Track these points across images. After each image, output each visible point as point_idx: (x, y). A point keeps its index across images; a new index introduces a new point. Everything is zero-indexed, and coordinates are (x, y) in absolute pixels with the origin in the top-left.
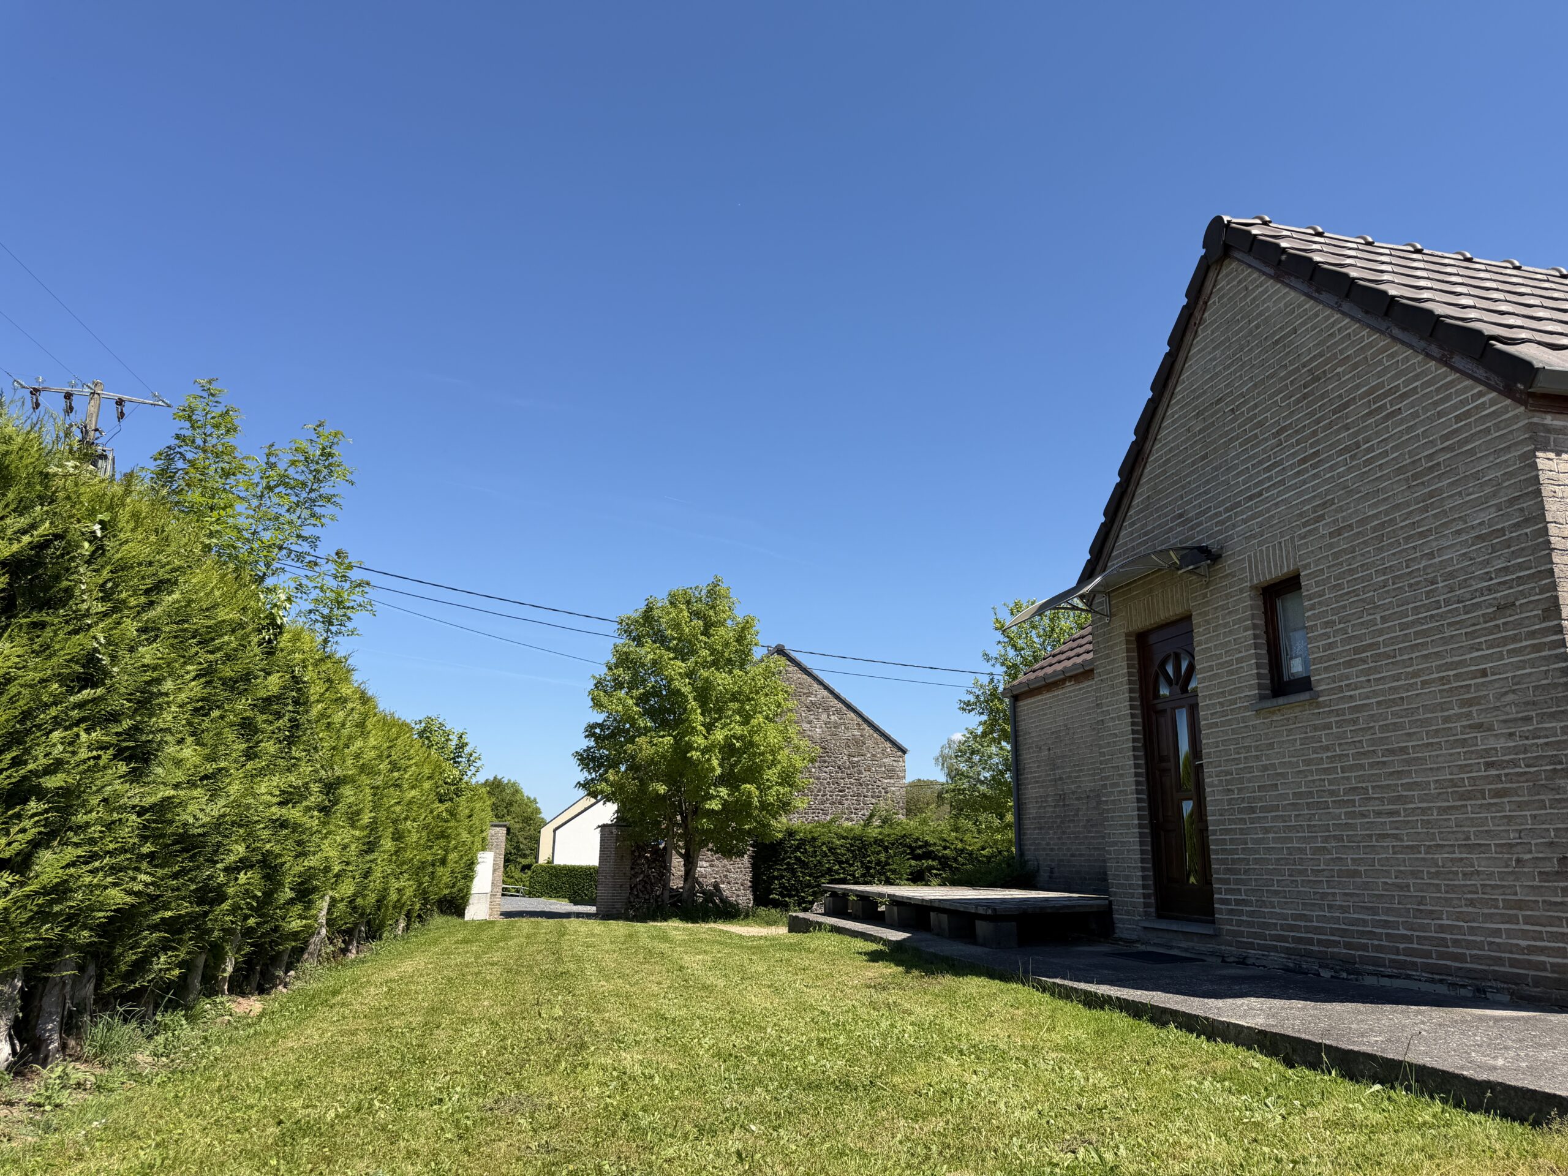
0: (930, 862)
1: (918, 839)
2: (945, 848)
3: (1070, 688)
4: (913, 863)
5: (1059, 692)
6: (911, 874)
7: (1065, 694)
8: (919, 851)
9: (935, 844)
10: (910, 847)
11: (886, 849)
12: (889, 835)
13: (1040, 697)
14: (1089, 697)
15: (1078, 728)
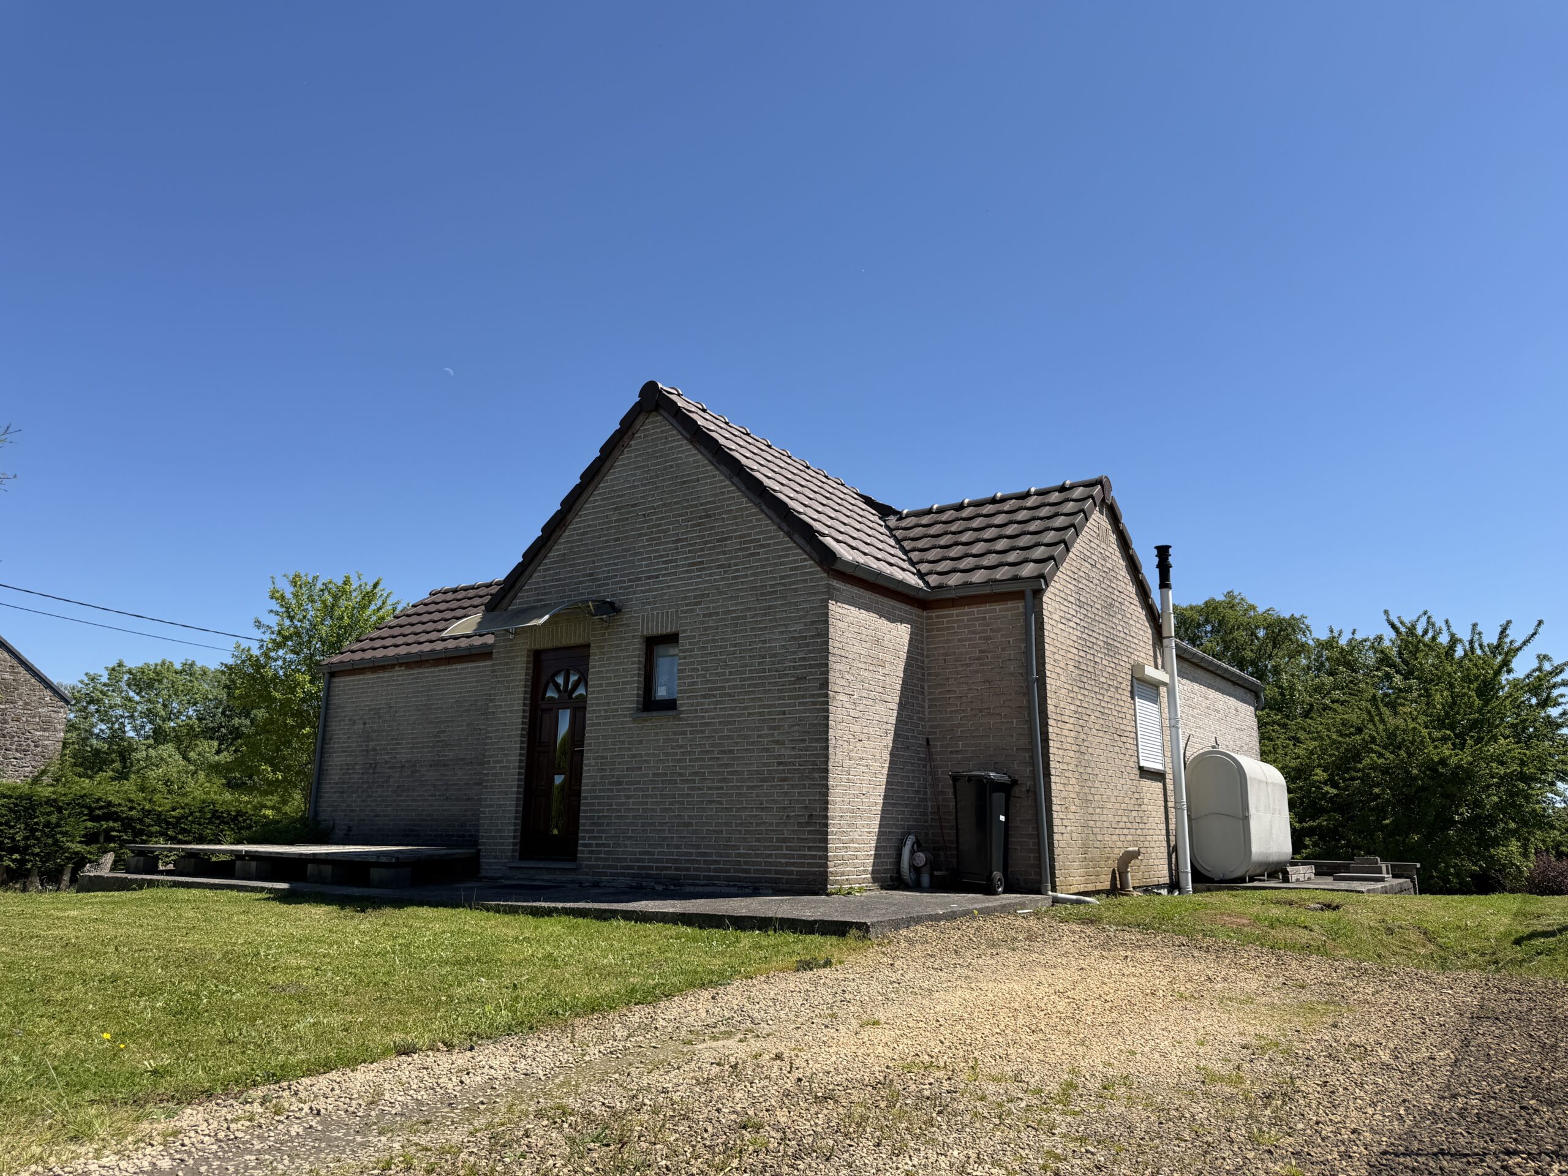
0: (111, 824)
1: (99, 800)
2: (131, 809)
3: (399, 673)
4: (89, 824)
5: (386, 675)
6: (84, 836)
7: (391, 677)
8: (98, 812)
9: (120, 805)
10: (89, 808)
11: (60, 810)
12: (65, 795)
13: (361, 677)
14: (419, 683)
15: (402, 707)
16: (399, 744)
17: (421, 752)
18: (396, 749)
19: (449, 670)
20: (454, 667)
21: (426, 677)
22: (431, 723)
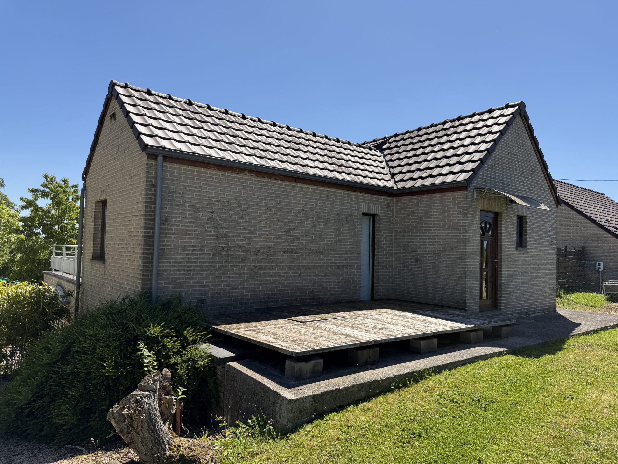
14: (269, 190)
15: (253, 206)
16: (253, 234)
17: (275, 242)
18: (250, 237)
19: (294, 186)
20: (298, 185)
21: (275, 187)
22: (281, 222)
